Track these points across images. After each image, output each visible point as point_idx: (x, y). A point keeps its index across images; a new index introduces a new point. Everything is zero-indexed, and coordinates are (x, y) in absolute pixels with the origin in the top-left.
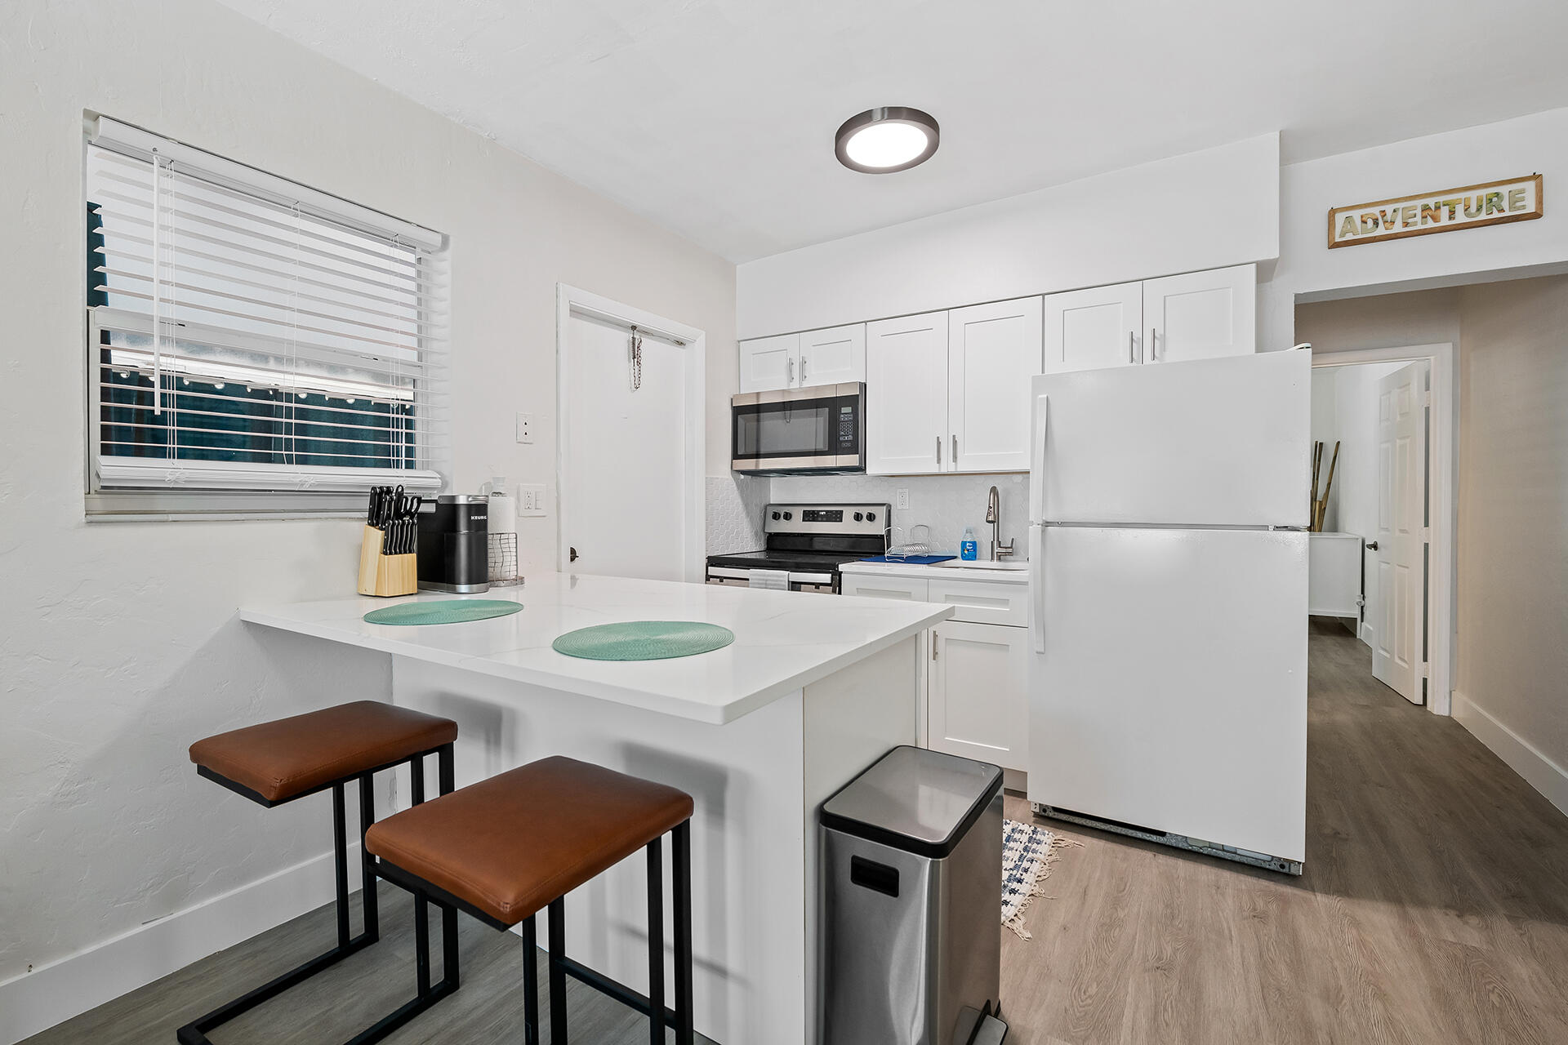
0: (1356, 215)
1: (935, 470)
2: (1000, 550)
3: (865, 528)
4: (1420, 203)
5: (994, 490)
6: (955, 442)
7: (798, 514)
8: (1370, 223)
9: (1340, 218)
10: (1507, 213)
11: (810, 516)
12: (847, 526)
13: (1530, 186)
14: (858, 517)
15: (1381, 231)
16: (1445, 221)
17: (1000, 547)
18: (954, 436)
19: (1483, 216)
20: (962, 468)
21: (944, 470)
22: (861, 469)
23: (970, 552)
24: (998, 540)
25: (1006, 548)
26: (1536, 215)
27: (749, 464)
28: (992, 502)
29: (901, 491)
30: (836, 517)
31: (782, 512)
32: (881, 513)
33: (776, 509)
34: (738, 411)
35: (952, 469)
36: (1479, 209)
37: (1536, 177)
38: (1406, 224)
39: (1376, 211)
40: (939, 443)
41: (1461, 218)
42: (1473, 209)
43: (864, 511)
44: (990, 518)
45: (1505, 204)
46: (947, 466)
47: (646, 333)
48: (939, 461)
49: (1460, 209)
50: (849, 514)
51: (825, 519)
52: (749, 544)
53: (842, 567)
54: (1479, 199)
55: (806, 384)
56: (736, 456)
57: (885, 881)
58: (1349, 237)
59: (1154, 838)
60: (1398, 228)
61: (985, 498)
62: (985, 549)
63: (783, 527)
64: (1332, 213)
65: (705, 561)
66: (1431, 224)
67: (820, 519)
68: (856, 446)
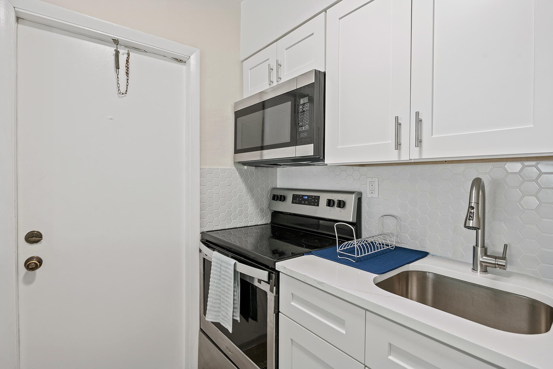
1: (393, 157)
2: (486, 259)
5: (478, 183)
6: (419, 121)
7: (290, 198)
11: (298, 199)
14: (331, 203)
17: (486, 254)
18: (417, 114)
20: (427, 155)
21: (405, 158)
22: (318, 158)
24: (483, 246)
25: (496, 258)
28: (473, 200)
29: (369, 180)
30: (314, 201)
31: (279, 195)
32: (351, 201)
33: (276, 192)
34: (238, 115)
35: (415, 156)
40: (398, 125)
43: (336, 198)
44: (471, 224)
46: (409, 152)
48: (398, 145)
50: (324, 199)
51: (306, 202)
52: (253, 219)
53: (279, 266)
56: (237, 151)
61: (464, 193)
67: (303, 202)
68: (312, 135)
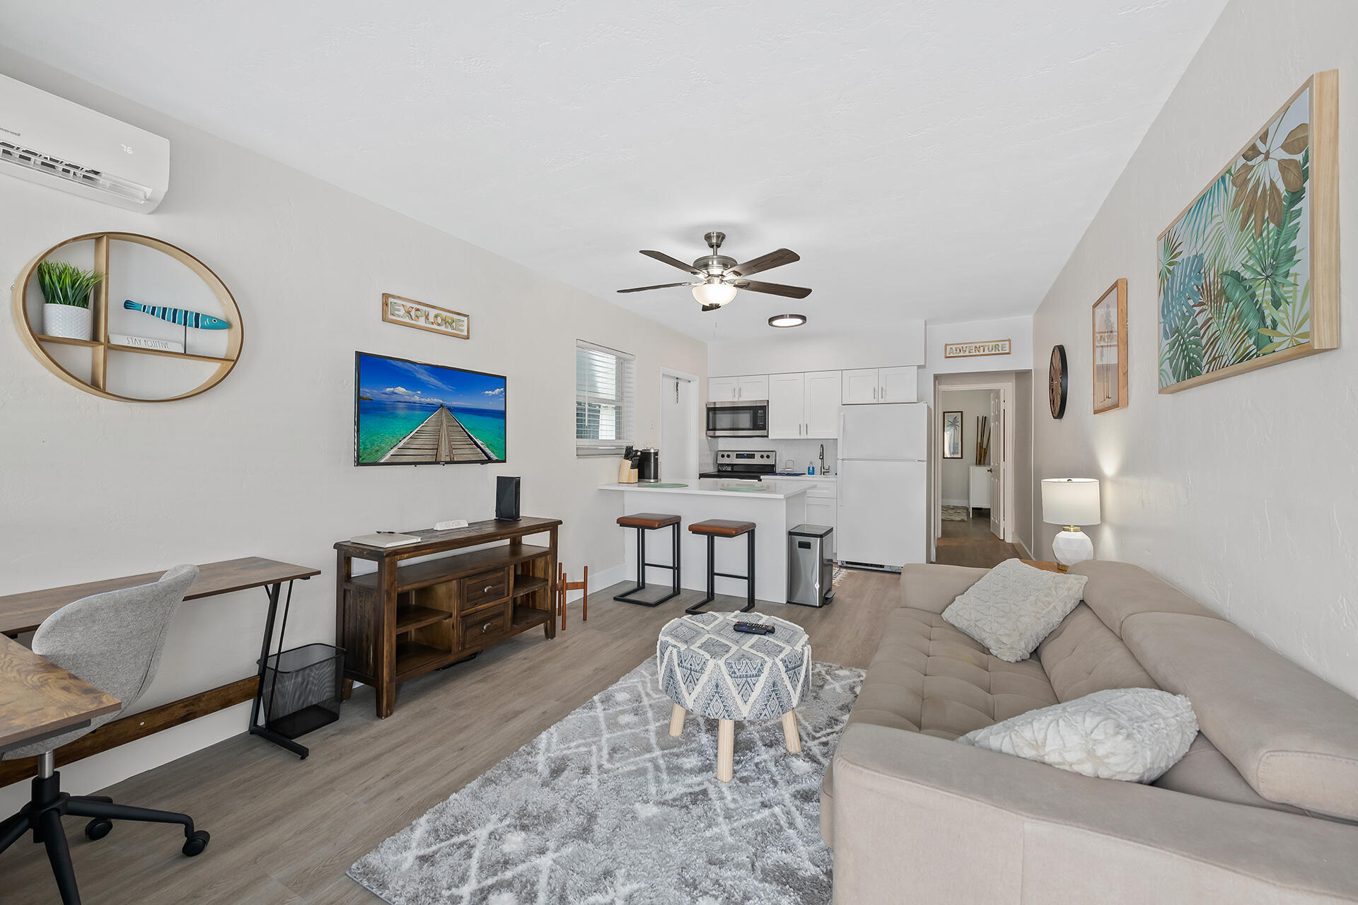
0: (954, 347)
1: (799, 438)
2: (824, 471)
3: (765, 461)
4: (974, 345)
5: (822, 446)
6: (807, 427)
7: (733, 455)
8: (958, 350)
9: (948, 348)
10: (1001, 352)
11: (738, 456)
12: (757, 461)
13: (1007, 343)
14: (762, 457)
15: (962, 354)
16: (982, 353)
17: (824, 469)
18: (807, 425)
19: (993, 352)
20: (809, 437)
21: (802, 438)
22: (767, 436)
23: (811, 472)
24: (823, 467)
25: (827, 470)
26: (1009, 353)
27: (711, 433)
28: (821, 451)
29: (782, 446)
30: (752, 456)
31: (726, 454)
32: (772, 455)
33: (723, 453)
34: (709, 410)
35: (805, 438)
36: (992, 349)
37: (1009, 340)
38: (970, 352)
39: (960, 346)
40: (800, 427)
41: (987, 352)
42: (990, 349)
43: (765, 454)
44: (820, 458)
45: (1000, 349)
46: (804, 436)
47: (680, 379)
48: (800, 434)
49: (986, 348)
50: (757, 455)
51: (746, 458)
52: (711, 469)
53: (762, 477)
54: (992, 346)
55: (741, 399)
56: (708, 429)
57: (806, 546)
58: (951, 355)
59: (881, 569)
60: (967, 353)
61: (818, 450)
62: (817, 470)
63: (726, 461)
64: (946, 345)
65: (698, 476)
66: (978, 353)
67: (744, 458)
68: (764, 427)
